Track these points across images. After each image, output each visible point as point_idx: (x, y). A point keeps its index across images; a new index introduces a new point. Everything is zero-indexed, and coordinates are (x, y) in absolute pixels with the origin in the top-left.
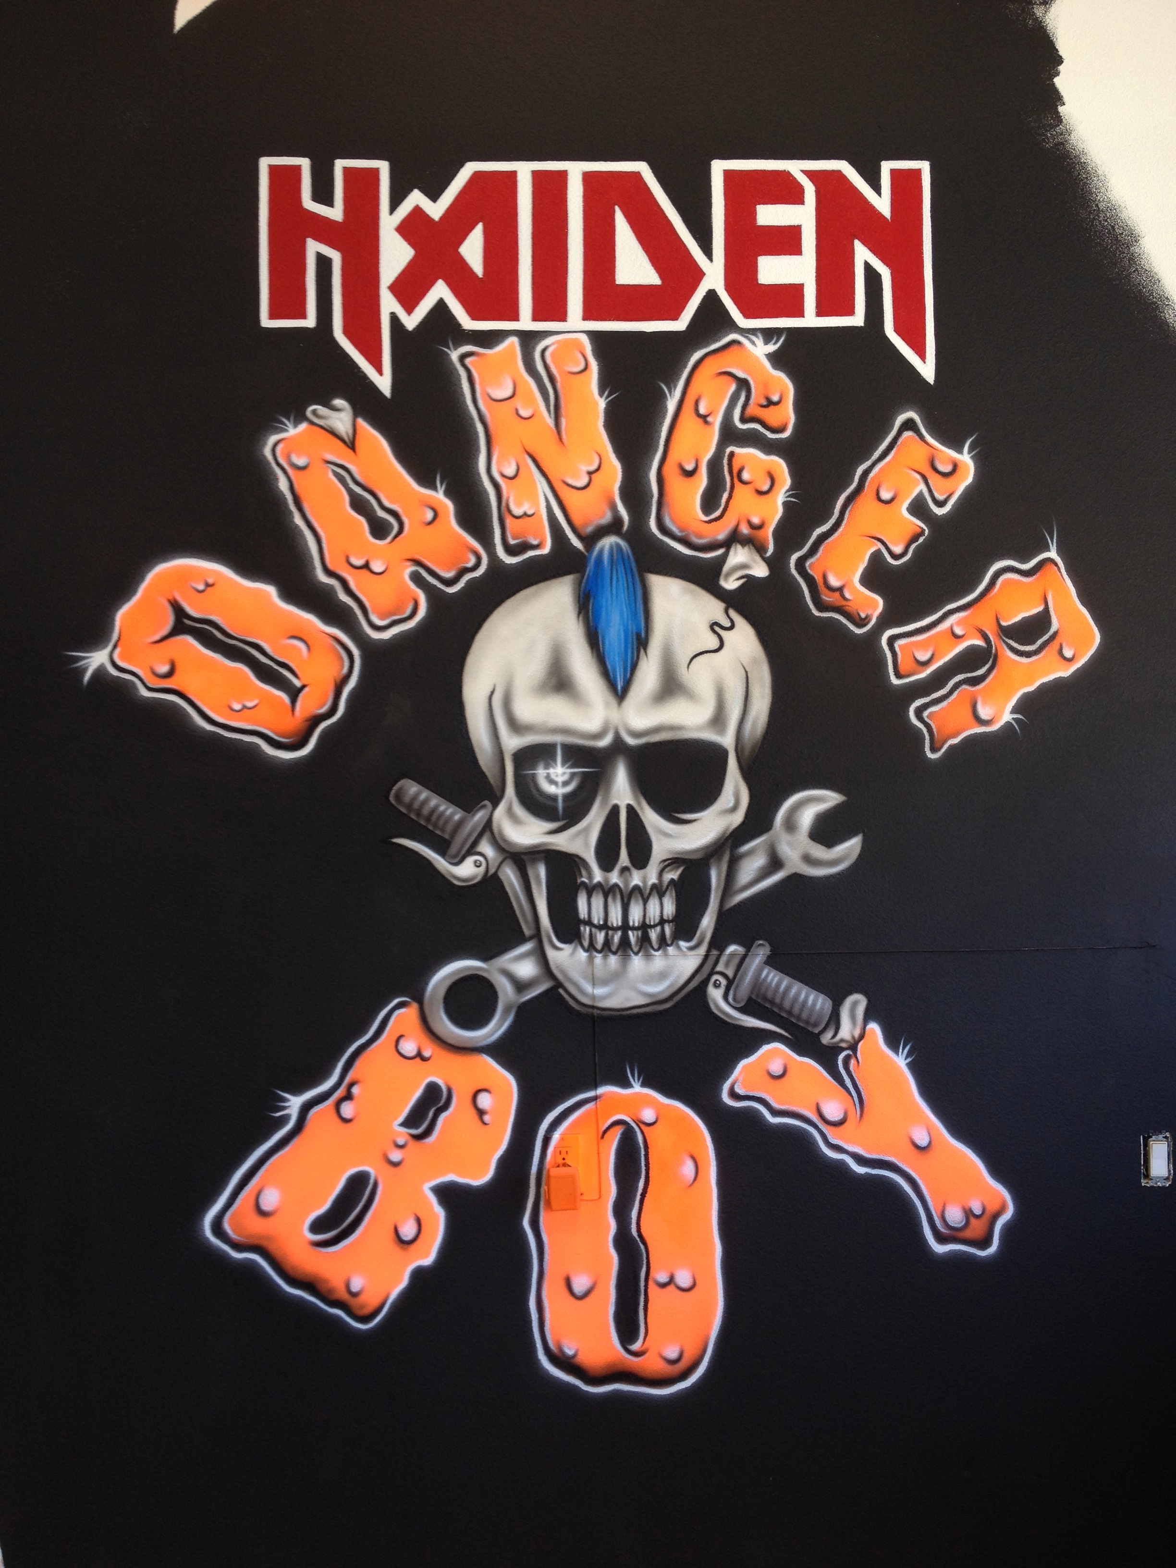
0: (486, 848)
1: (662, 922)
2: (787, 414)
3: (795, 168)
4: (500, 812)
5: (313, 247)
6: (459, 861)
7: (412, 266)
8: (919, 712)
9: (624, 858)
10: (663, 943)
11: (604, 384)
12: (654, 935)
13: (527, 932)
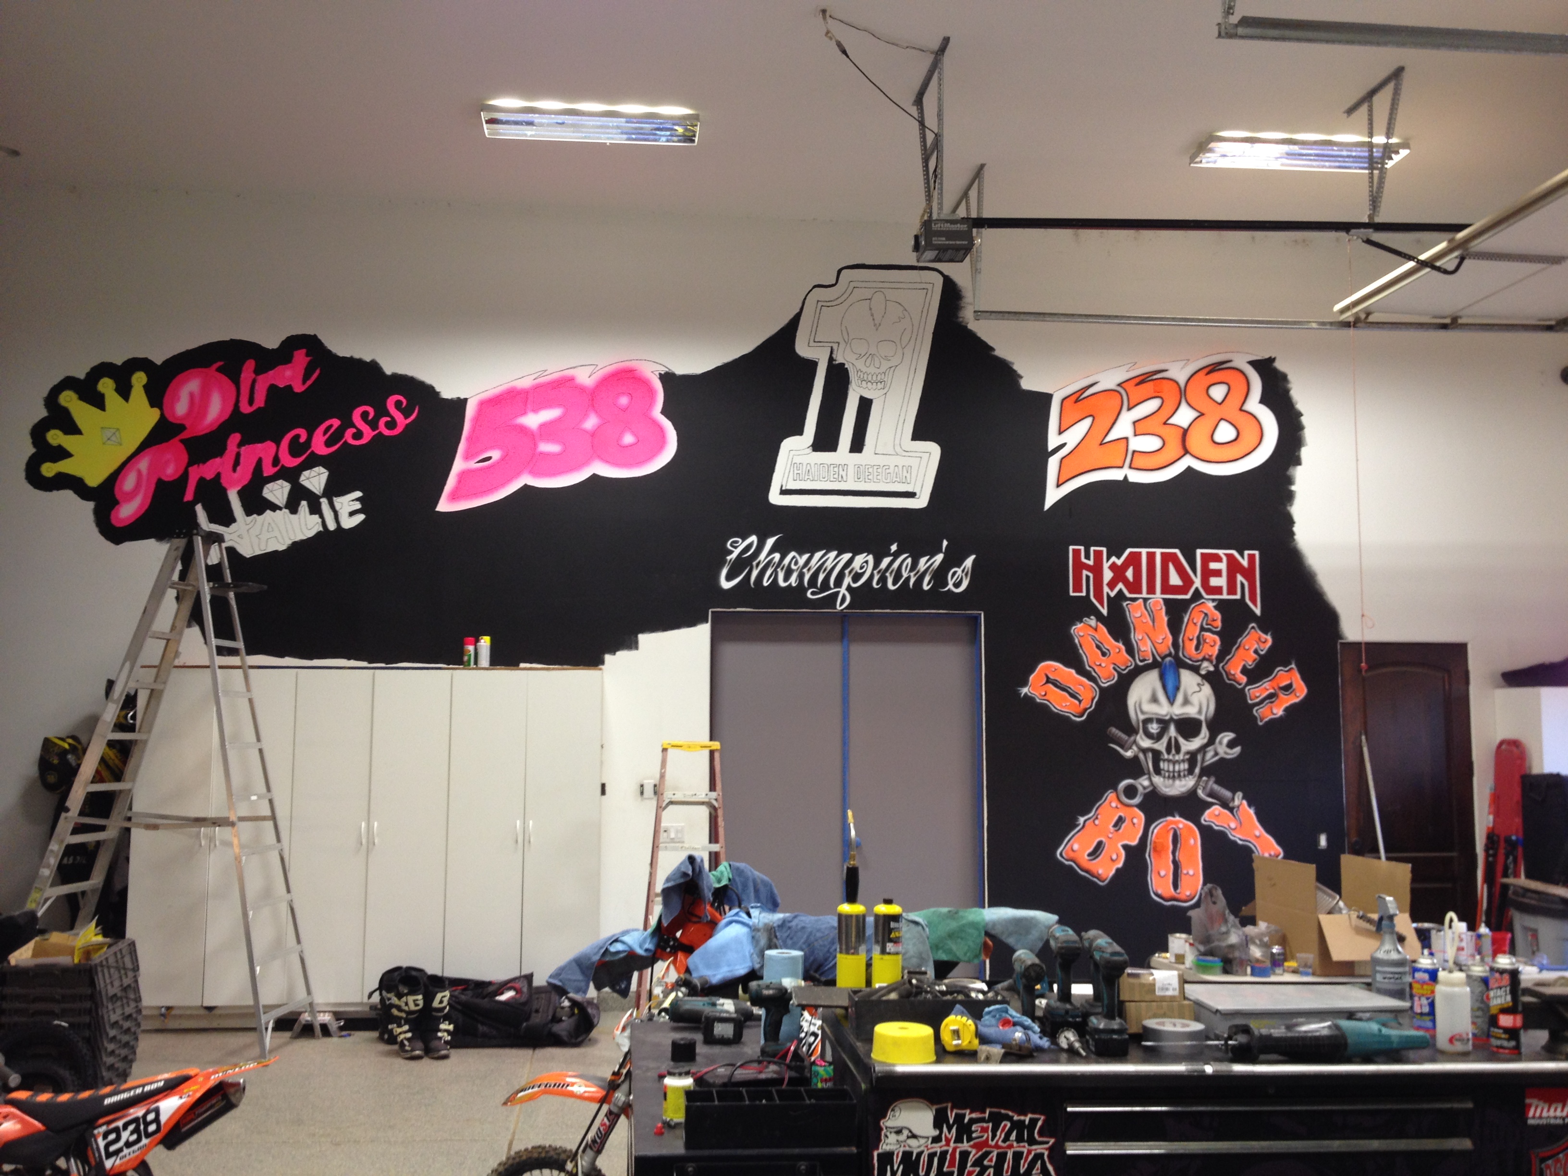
0: (1135, 748)
1: (1184, 770)
2: (1219, 623)
3: (1221, 552)
4: (1138, 738)
5: (1085, 573)
6: (1126, 751)
7: (1113, 578)
8: (1257, 710)
9: (1173, 751)
10: (1185, 776)
11: (1167, 613)
12: (1182, 774)
13: (1146, 772)
